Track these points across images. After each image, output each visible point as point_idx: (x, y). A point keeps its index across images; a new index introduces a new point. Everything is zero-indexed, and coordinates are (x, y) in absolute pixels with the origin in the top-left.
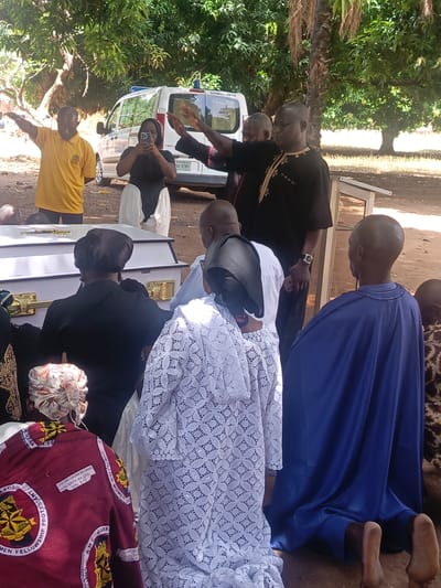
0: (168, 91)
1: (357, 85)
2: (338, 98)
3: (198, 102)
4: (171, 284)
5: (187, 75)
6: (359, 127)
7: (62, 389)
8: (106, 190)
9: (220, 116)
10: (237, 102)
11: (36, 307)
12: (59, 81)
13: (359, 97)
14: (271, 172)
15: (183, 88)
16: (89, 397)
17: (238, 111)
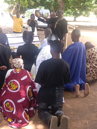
0: (35, 10)
1: (69, 8)
2: (66, 11)
3: (41, 11)
4: (39, 44)
5: (38, 7)
6: (70, 16)
7: (19, 62)
8: (24, 29)
9: (45, 14)
10: (48, 11)
11: (14, 49)
12: (14, 9)
13: (69, 11)
14: (57, 23)
15: (38, 9)
16: (24, 63)
17: (48, 13)
